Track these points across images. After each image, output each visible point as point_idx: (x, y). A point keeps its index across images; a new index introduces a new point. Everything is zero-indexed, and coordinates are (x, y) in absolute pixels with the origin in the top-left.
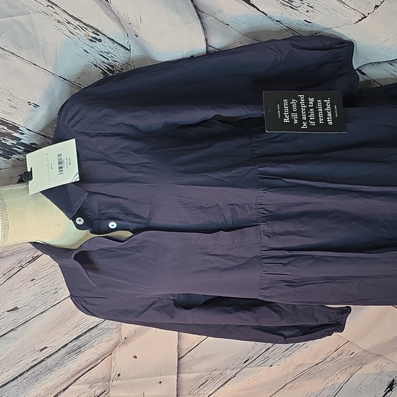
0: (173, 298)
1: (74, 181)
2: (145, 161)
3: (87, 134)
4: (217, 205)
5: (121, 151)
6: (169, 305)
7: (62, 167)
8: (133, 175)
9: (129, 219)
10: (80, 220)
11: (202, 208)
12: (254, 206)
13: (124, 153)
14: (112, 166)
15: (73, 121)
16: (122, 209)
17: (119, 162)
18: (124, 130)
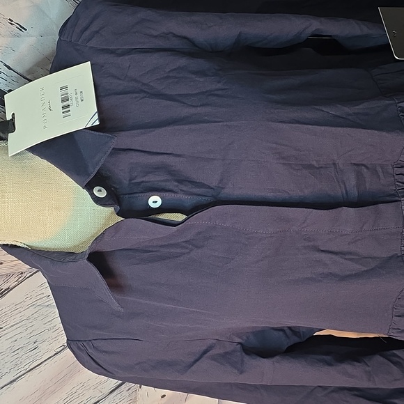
0: (239, 340)
1: (89, 126)
2: (214, 86)
3: (112, 52)
4: (334, 164)
5: (171, 74)
6: (234, 351)
7: (68, 106)
8: (192, 111)
9: (184, 188)
10: (100, 191)
11: (310, 167)
12: (390, 171)
13: (176, 78)
14: (155, 100)
15: (87, 33)
16: (171, 172)
17: (167, 92)
18: (176, 43)
